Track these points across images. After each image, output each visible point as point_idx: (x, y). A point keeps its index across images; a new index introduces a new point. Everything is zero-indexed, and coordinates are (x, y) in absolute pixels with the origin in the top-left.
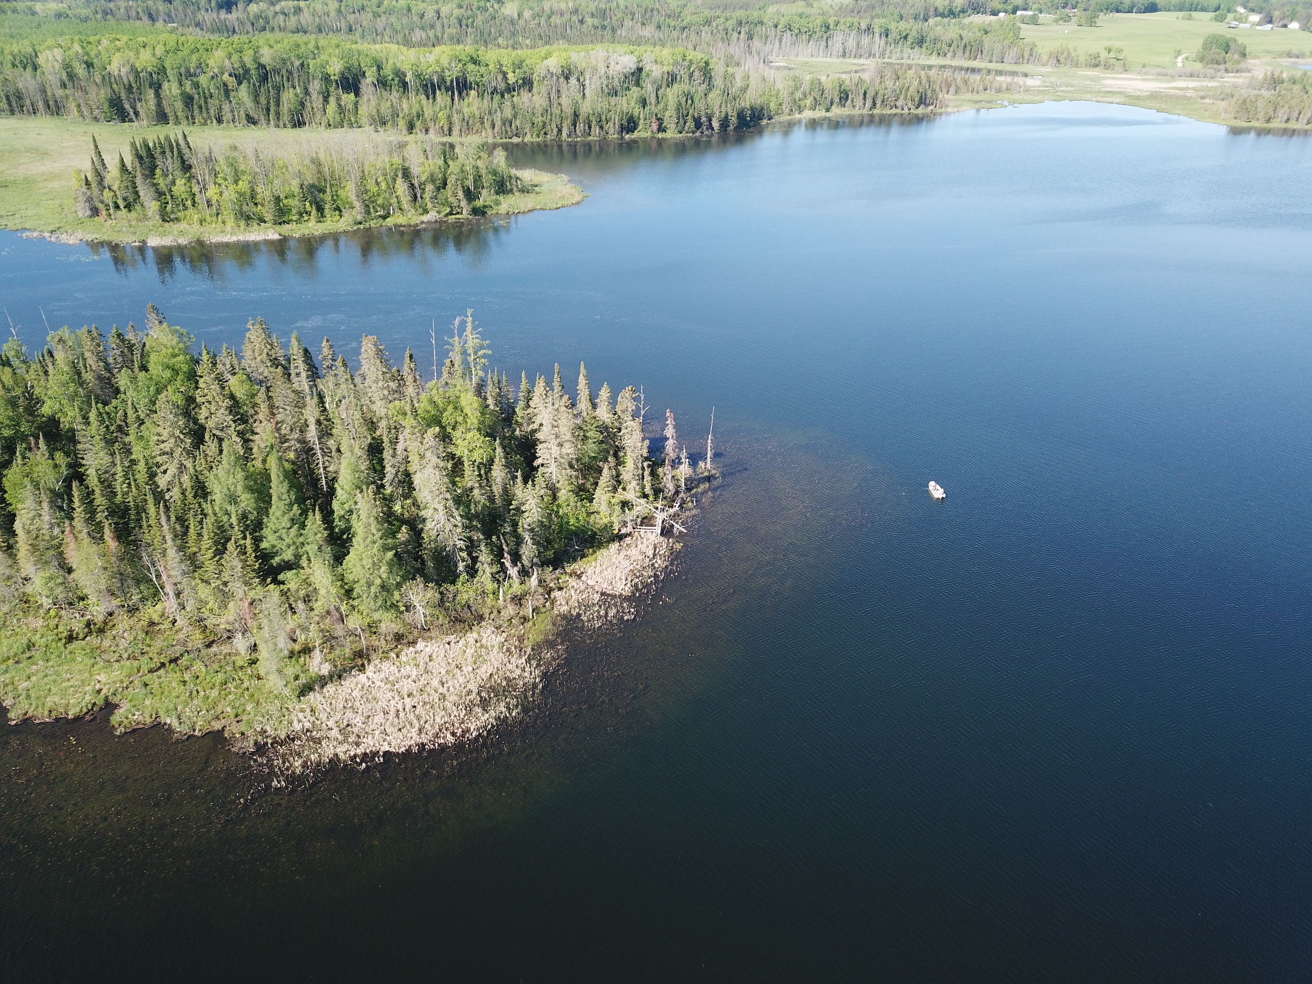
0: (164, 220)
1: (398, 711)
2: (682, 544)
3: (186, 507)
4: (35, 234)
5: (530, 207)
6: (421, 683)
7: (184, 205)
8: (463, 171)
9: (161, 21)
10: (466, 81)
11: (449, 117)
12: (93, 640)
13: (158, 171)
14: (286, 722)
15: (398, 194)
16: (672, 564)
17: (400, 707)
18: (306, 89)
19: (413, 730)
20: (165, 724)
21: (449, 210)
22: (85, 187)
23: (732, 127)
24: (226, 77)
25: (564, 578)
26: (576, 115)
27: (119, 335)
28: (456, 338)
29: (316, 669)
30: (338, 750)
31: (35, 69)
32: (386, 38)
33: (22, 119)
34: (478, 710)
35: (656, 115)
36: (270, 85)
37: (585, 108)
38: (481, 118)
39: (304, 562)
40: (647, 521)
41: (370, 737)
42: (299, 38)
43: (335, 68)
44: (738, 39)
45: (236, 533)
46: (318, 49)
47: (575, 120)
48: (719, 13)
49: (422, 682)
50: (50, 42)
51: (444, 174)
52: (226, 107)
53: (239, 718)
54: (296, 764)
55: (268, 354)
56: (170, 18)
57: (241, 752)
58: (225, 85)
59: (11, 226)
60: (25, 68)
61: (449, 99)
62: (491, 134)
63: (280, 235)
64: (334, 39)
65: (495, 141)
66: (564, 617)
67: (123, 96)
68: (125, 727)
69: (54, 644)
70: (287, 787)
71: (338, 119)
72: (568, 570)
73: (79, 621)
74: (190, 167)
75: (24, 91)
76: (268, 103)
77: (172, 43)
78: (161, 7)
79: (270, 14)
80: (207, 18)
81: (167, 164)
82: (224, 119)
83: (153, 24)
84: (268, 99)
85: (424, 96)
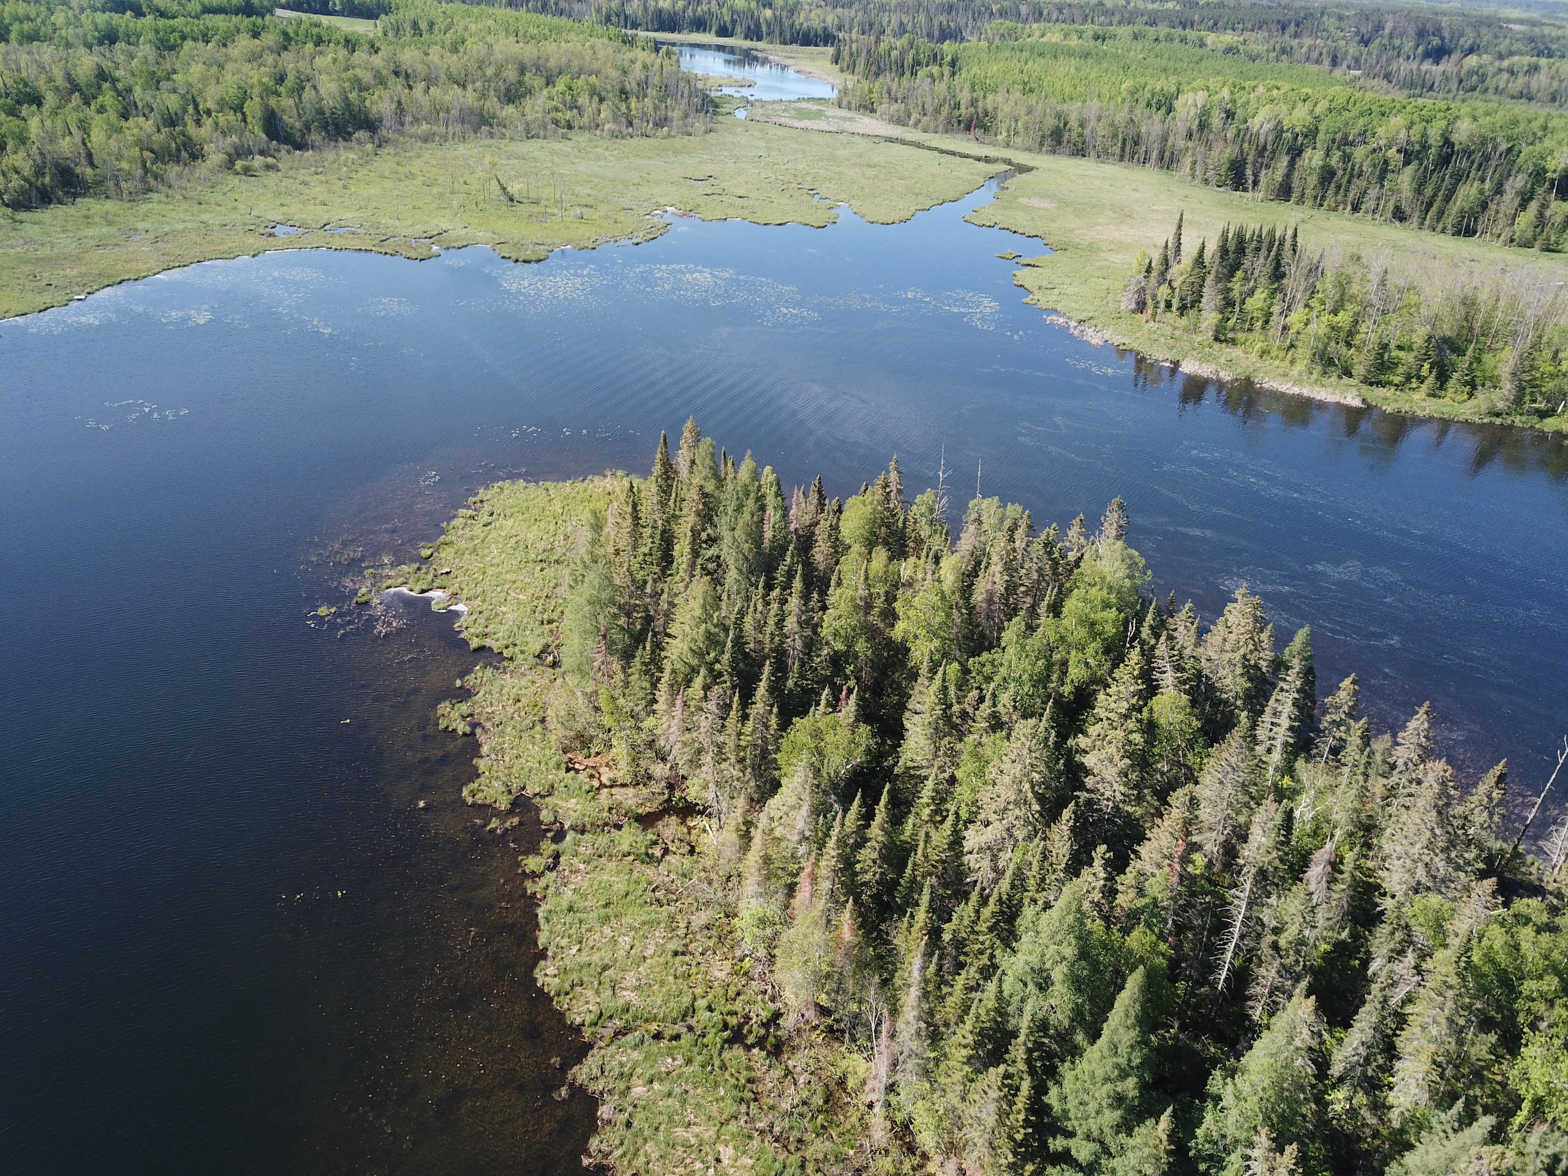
0: (1216, 339)
4: (1061, 320)
7: (1251, 325)
9: (1344, 67)
12: (758, 1061)
13: (1239, 274)
18: (1500, 185)
22: (1144, 273)
24: (1392, 152)
31: (1169, 112)
33: (1126, 168)
36: (1449, 170)
42: (1521, 109)
43: (1560, 162)
46: (1545, 130)
50: (1201, 82)
52: (1373, 193)
56: (1356, 64)
58: (1386, 163)
59: (1042, 304)
60: (1158, 109)
63: (1364, 401)
67: (1250, 159)
71: (1529, 234)
74: (1283, 276)
75: (1145, 136)
76: (1435, 195)
77: (1342, 101)
78: (1353, 49)
79: (1491, 70)
80: (1404, 67)
81: (1255, 265)
82: (1363, 207)
83: (1331, 71)
84: (1438, 189)
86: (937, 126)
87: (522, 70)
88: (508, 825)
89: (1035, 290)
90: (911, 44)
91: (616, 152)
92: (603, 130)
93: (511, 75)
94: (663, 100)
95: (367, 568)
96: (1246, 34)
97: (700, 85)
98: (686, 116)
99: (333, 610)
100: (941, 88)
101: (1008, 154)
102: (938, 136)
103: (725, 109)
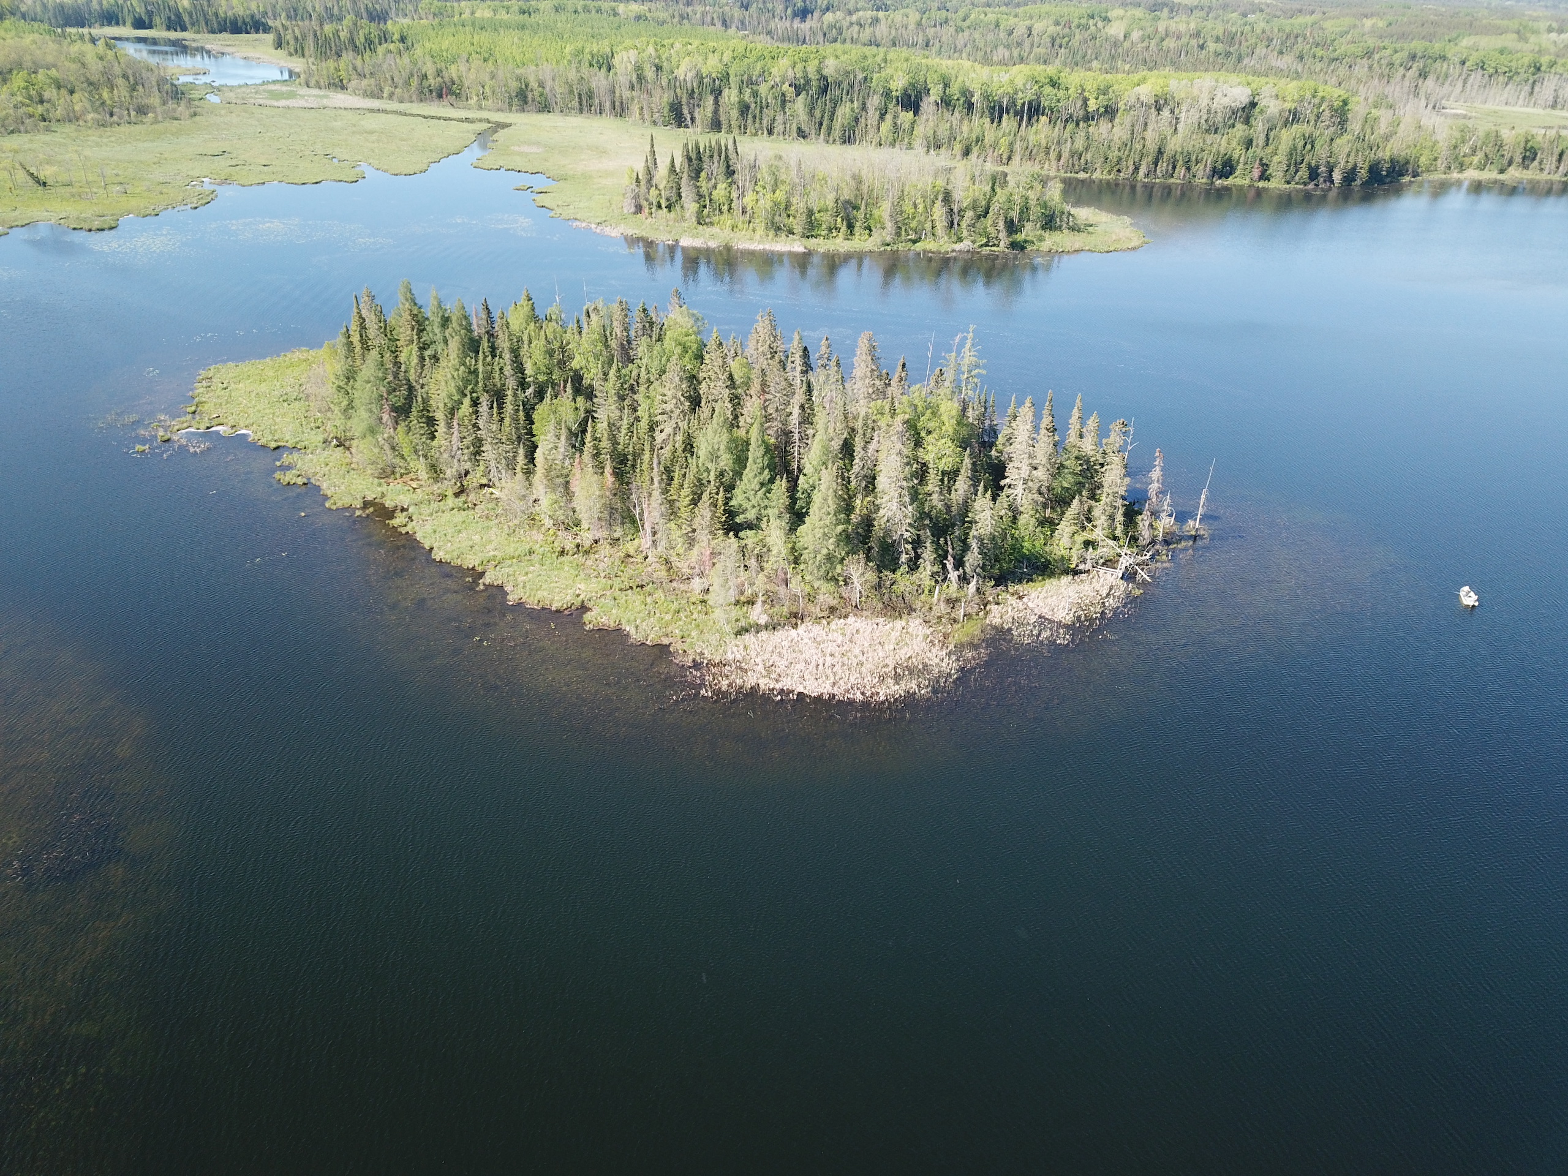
0: (699, 223)
1: (818, 664)
2: (1142, 591)
3: (674, 458)
4: (584, 225)
5: (1077, 246)
6: (844, 648)
7: (720, 210)
8: (1009, 201)
9: (734, 28)
10: (1039, 106)
11: (1011, 144)
12: (580, 558)
13: (703, 174)
14: (721, 651)
15: (933, 218)
16: (1124, 607)
17: (821, 662)
18: (864, 104)
19: (828, 682)
20: (625, 630)
21: (985, 240)
22: (634, 185)
23: (1358, 182)
24: (786, 87)
25: (1005, 595)
26: (1160, 152)
27: (644, 310)
28: (954, 354)
29: (755, 618)
30: (760, 681)
31: (609, 69)
32: (964, 55)
33: (588, 118)
34: (891, 681)
35: (1261, 160)
36: (828, 98)
37: (1174, 145)
38: (1047, 148)
39: (763, 525)
40: (1110, 563)
41: (789, 678)
42: (870, 51)
43: (898, 84)
44: (1404, 76)
45: (712, 487)
46: (886, 62)
47: (1158, 157)
48: (1386, 43)
50: (628, 43)
51: (988, 202)
52: (780, 118)
53: (684, 640)
54: (723, 683)
55: (769, 347)
56: (743, 25)
57: (680, 664)
58: (783, 95)
59: (565, 216)
60: (600, 68)
61: (1016, 125)
62: (1055, 166)
63: (805, 248)
64: (904, 52)
65: (1058, 174)
66: (995, 628)
67: (684, 101)
68: (594, 625)
69: (549, 554)
70: (712, 697)
71: (891, 138)
72: (1011, 589)
73: (571, 543)
74: (733, 172)
75: (596, 91)
76: (822, 117)
77: (741, 50)
78: (737, 13)
79: (845, 24)
80: (780, 26)
81: (713, 167)
82: (775, 131)
83: (725, 30)
84: (823, 112)
85: (988, 119)
86: (411, 97)
88: (367, 512)
89: (555, 208)
90: (355, 25)
91: (112, 139)
92: (85, 121)
95: (152, 423)
96: (648, 4)
98: (165, 103)
99: (147, 447)
100: (404, 62)
101: (484, 114)
102: (414, 105)
103: (196, 95)
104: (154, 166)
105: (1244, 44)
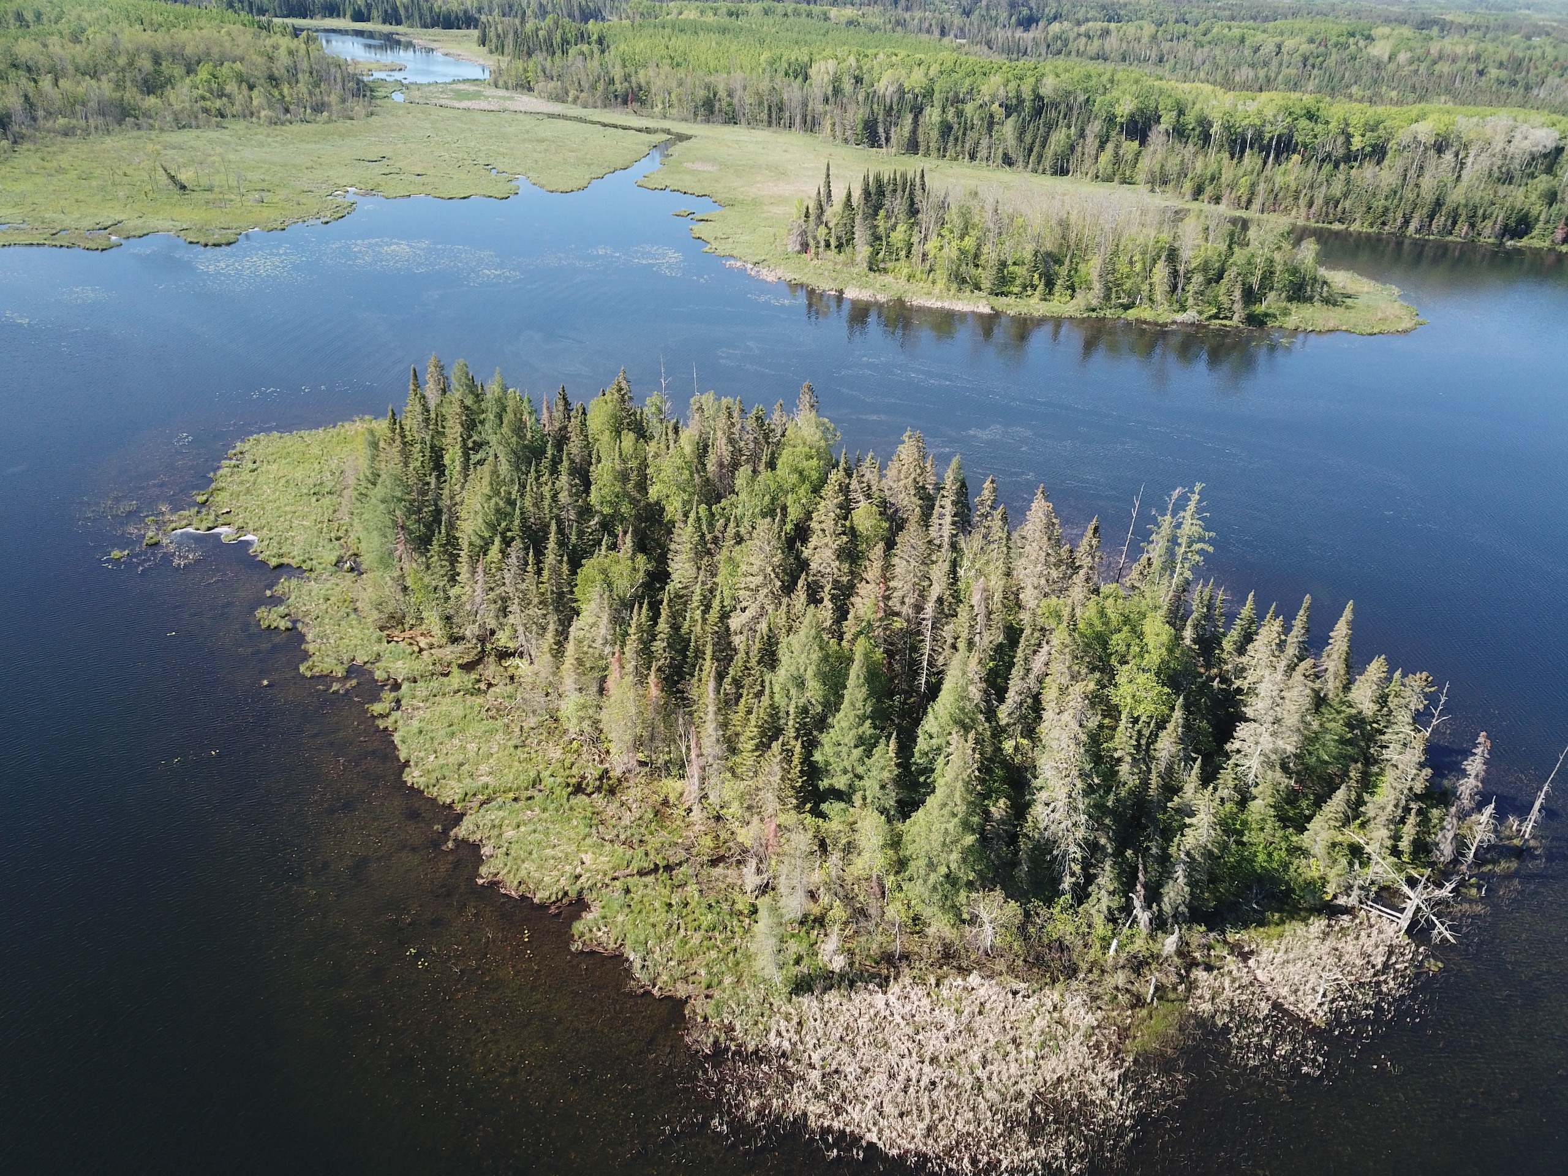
0: (871, 269)
1: (909, 1080)
2: (1440, 965)
4: (739, 264)
5: (1331, 325)
7: (897, 255)
8: (1249, 263)
9: (951, 36)
10: (1290, 141)
11: (1253, 185)
12: (598, 801)
13: (882, 213)
14: (761, 1027)
15: (1153, 280)
18: (1083, 130)
19: (919, 1125)
20: (627, 960)
21: (1215, 311)
22: (803, 218)
24: (995, 107)
25: (1220, 951)
26: (1438, 204)
28: (1168, 518)
29: (826, 958)
30: (811, 1108)
31: (806, 79)
32: (1202, 75)
33: (775, 132)
34: (1022, 1135)
36: (1041, 121)
37: (1456, 196)
38: (1297, 192)
39: (857, 799)
40: (1388, 896)
41: (858, 1107)
42: (1095, 67)
43: (1125, 108)
45: (789, 729)
46: (1113, 82)
47: (1434, 210)
49: (957, 1045)
50: (829, 51)
51: (1223, 264)
52: (985, 142)
53: (710, 992)
54: (751, 1104)
55: (915, 479)
56: (961, 34)
57: (694, 1047)
58: (992, 116)
59: (720, 252)
60: (796, 78)
61: (1260, 162)
62: (1304, 214)
63: (992, 308)
64: (1136, 71)
65: (1308, 224)
66: (1201, 1022)
67: (881, 118)
68: (584, 943)
69: (560, 789)
70: (727, 1137)
71: (1110, 170)
72: (1230, 939)
73: (596, 767)
74: (918, 212)
75: (787, 103)
76: (1033, 142)
77: (949, 64)
78: (958, 20)
79: (1072, 35)
80: (1000, 35)
81: (894, 204)
82: (978, 155)
83: (940, 40)
84: (1035, 137)
85: (1227, 155)
86: (595, 102)
87: (157, 59)
88: (348, 686)
89: (712, 240)
90: (556, 23)
91: (279, 139)
92: (259, 118)
93: (146, 63)
94: (317, 85)
95: (147, 516)
96: (865, 9)
97: (351, 70)
98: (344, 101)
99: (126, 552)
100: (594, 65)
101: (666, 124)
102: (598, 111)
103: (381, 93)
104: (306, 171)
105: (1533, 72)
